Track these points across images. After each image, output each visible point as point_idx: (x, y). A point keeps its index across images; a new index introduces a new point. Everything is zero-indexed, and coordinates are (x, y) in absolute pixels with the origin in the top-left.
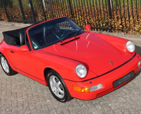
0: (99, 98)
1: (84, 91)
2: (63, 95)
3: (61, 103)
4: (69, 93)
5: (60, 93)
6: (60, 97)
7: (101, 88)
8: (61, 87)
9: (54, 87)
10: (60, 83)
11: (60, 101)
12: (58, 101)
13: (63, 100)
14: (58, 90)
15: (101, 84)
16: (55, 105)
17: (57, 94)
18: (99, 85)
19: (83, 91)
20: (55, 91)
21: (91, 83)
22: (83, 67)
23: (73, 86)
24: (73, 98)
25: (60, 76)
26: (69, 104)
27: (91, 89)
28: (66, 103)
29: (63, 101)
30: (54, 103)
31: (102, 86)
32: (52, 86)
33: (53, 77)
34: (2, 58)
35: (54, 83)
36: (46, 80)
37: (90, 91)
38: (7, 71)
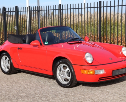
17: (63, 81)
21: (96, 67)
31: (104, 71)
32: (59, 74)
33: (61, 66)
34: (4, 57)
35: (62, 71)
36: (52, 70)
37: (95, 73)
38: (7, 70)
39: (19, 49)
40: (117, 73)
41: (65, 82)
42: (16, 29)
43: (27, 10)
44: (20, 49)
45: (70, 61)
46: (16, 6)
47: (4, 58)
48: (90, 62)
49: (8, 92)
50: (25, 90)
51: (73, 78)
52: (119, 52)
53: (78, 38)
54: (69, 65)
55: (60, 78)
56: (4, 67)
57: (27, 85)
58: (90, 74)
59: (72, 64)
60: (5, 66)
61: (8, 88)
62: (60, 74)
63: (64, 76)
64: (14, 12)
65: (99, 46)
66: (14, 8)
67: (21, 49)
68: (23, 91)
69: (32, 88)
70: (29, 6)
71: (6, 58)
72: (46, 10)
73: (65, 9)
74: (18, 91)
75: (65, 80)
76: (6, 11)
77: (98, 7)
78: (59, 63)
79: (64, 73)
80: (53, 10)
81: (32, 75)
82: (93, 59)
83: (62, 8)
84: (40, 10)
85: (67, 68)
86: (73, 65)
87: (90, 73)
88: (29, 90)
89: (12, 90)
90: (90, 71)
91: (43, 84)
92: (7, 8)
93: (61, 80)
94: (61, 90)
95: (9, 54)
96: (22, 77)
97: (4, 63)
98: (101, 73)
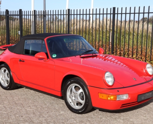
2: (82, 105)
7: (127, 99)
18: (125, 95)
27: (118, 97)
31: (128, 96)
32: (69, 96)
33: (73, 86)
34: (2, 69)
35: (73, 92)
36: (61, 90)
37: (116, 99)
38: (6, 85)
39: (20, 61)
40: (143, 98)
41: (77, 106)
42: (19, 34)
43: (32, 14)
44: (22, 61)
45: (84, 81)
46: (20, 10)
47: (3, 71)
48: (110, 84)
49: (4, 119)
50: (27, 115)
51: (88, 102)
52: (142, 70)
53: (92, 51)
54: (83, 86)
55: (71, 101)
56: (2, 81)
57: (30, 108)
58: (111, 100)
59: (88, 85)
60: (4, 80)
61: (6, 112)
62: (71, 97)
63: (77, 99)
64: (18, 15)
65: (117, 61)
66: (18, 11)
67: (24, 61)
68: (24, 117)
69: (35, 112)
70: (35, 10)
71: (5, 71)
72: (51, 15)
73: (74, 15)
74: (17, 117)
75: (77, 104)
76: (9, 14)
77: (112, 14)
78: (69, 82)
79: (76, 95)
80: (58, 15)
81: (36, 92)
82: (114, 80)
83: (70, 14)
84: (46, 15)
85: (80, 89)
86: (88, 87)
87: (110, 98)
88: (32, 115)
89: (10, 115)
90: (110, 96)
91: (49, 107)
92: (10, 11)
93: (72, 103)
94: (72, 117)
95: (8, 66)
96: (24, 95)
97: (2, 77)
98: (124, 98)
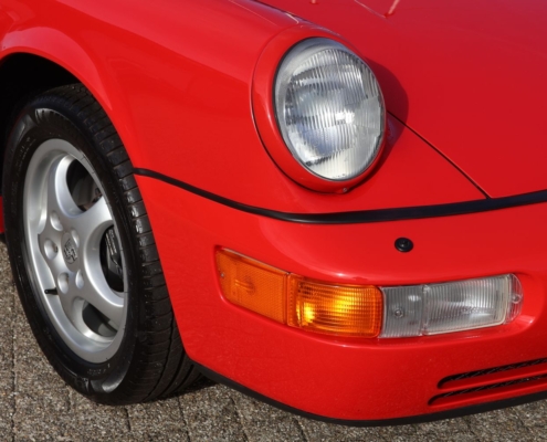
0: (441, 426)
1: (322, 316)
2: (114, 331)
3: (84, 403)
4: (173, 325)
5: (95, 317)
6: (88, 348)
7: (501, 320)
8: (110, 252)
9: (48, 250)
10: (103, 212)
11: (79, 388)
12: (70, 382)
13: (108, 378)
14: (78, 279)
15: (505, 283)
16: (29, 410)
17: (70, 318)
18: (487, 284)
19: (309, 313)
20: (52, 292)
21: (405, 245)
22: (354, 75)
23: (218, 248)
24: (199, 380)
25: (120, 146)
26: (156, 427)
27: (395, 308)
28: (136, 410)
29: (106, 388)
30: (22, 395)
31: (510, 296)
35: (57, 213)
37: (381, 323)
55: (52, 283)
62: (46, 249)
